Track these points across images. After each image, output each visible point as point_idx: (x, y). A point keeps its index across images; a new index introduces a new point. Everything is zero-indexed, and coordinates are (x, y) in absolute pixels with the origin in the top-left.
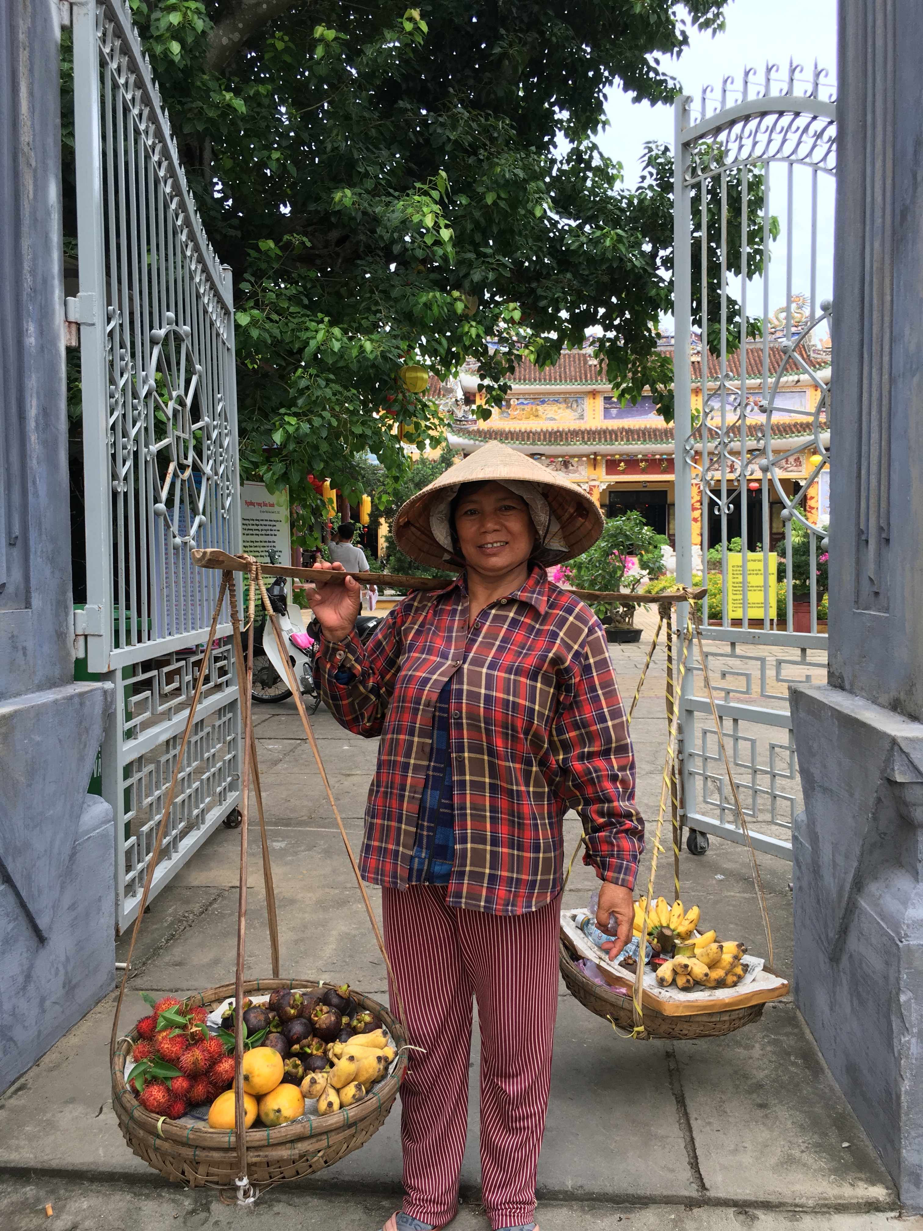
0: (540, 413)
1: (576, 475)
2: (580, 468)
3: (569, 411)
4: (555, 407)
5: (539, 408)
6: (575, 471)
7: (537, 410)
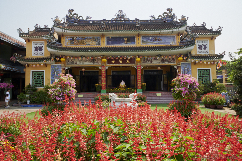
0: (85, 42)
1: (97, 64)
2: (99, 61)
3: (94, 42)
4: (90, 41)
5: (84, 41)
6: (97, 62)
7: (83, 41)
